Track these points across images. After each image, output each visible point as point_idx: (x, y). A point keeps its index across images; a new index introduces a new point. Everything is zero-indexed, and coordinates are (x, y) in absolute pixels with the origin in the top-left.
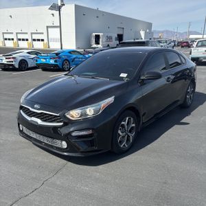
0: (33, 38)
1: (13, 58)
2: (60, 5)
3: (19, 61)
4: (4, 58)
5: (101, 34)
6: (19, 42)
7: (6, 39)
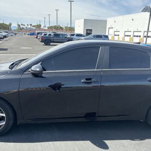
6: (134, 38)
7: (126, 36)
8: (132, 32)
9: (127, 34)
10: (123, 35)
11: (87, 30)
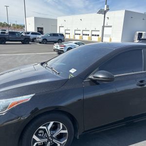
0: (93, 34)
1: (64, 46)
2: (105, 10)
3: (67, 48)
4: (59, 46)
5: (143, 32)
6: (83, 36)
7: (76, 34)
8: (81, 31)
9: (77, 32)
10: (73, 34)
11: (38, 28)
